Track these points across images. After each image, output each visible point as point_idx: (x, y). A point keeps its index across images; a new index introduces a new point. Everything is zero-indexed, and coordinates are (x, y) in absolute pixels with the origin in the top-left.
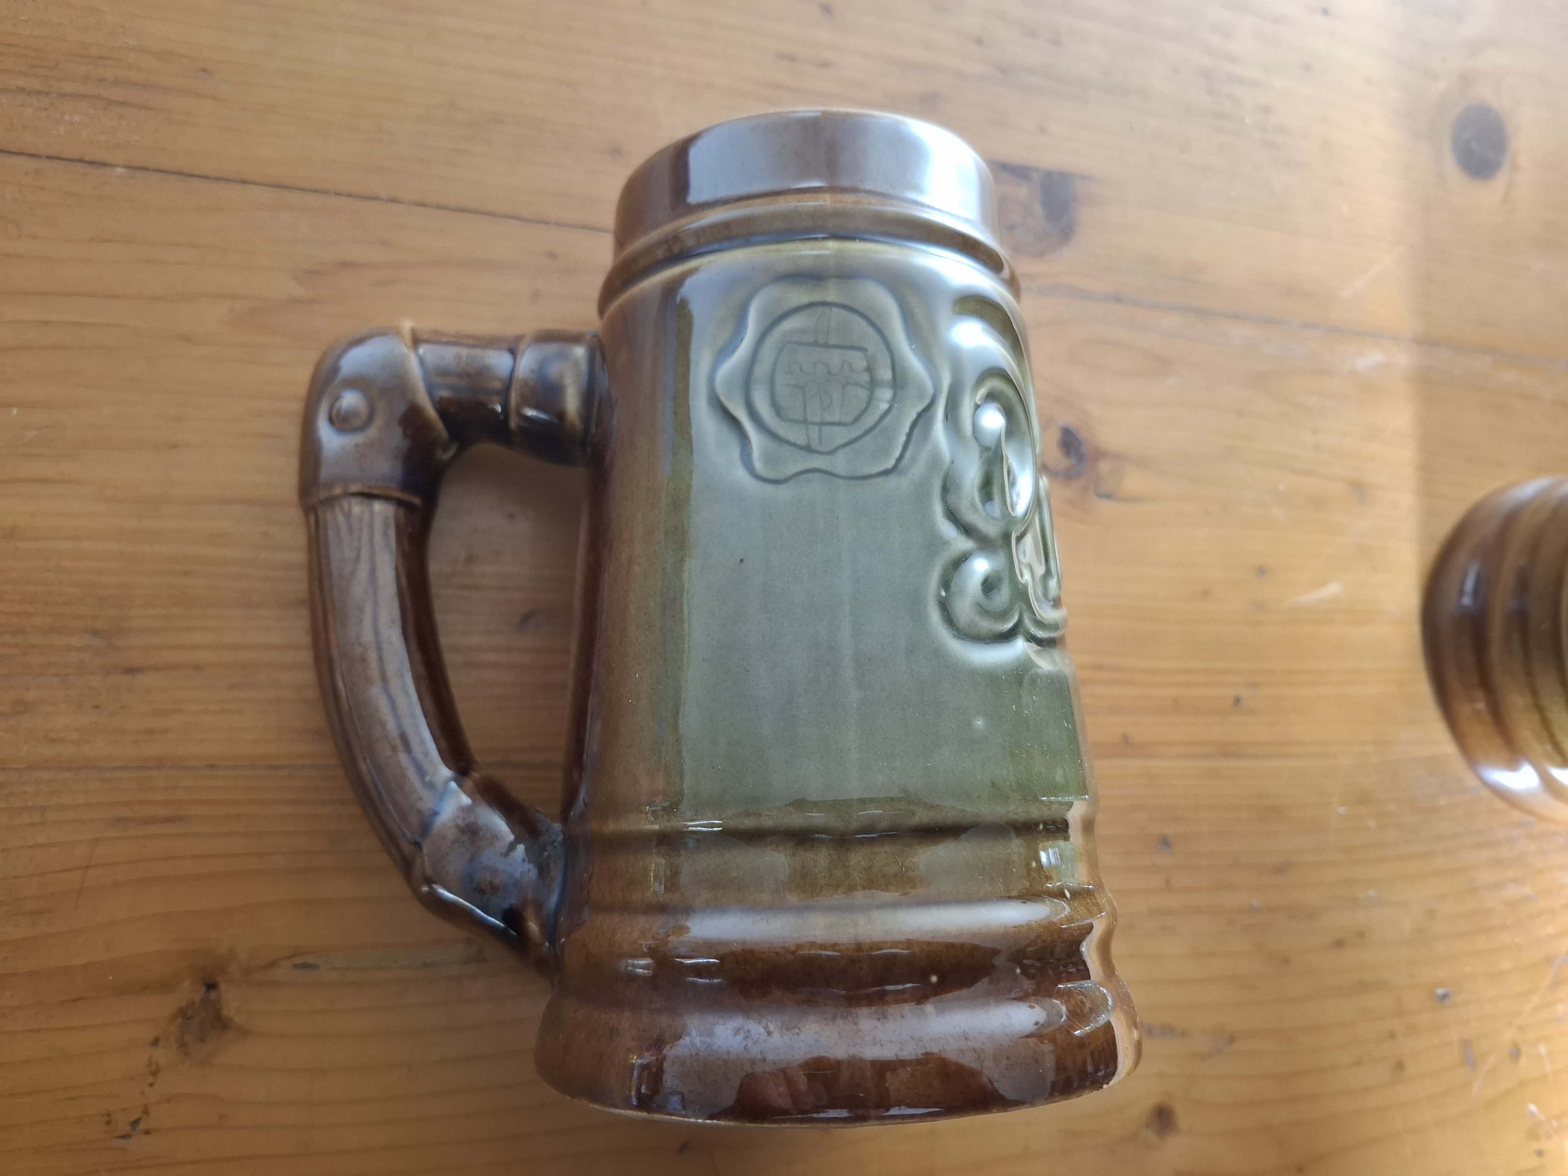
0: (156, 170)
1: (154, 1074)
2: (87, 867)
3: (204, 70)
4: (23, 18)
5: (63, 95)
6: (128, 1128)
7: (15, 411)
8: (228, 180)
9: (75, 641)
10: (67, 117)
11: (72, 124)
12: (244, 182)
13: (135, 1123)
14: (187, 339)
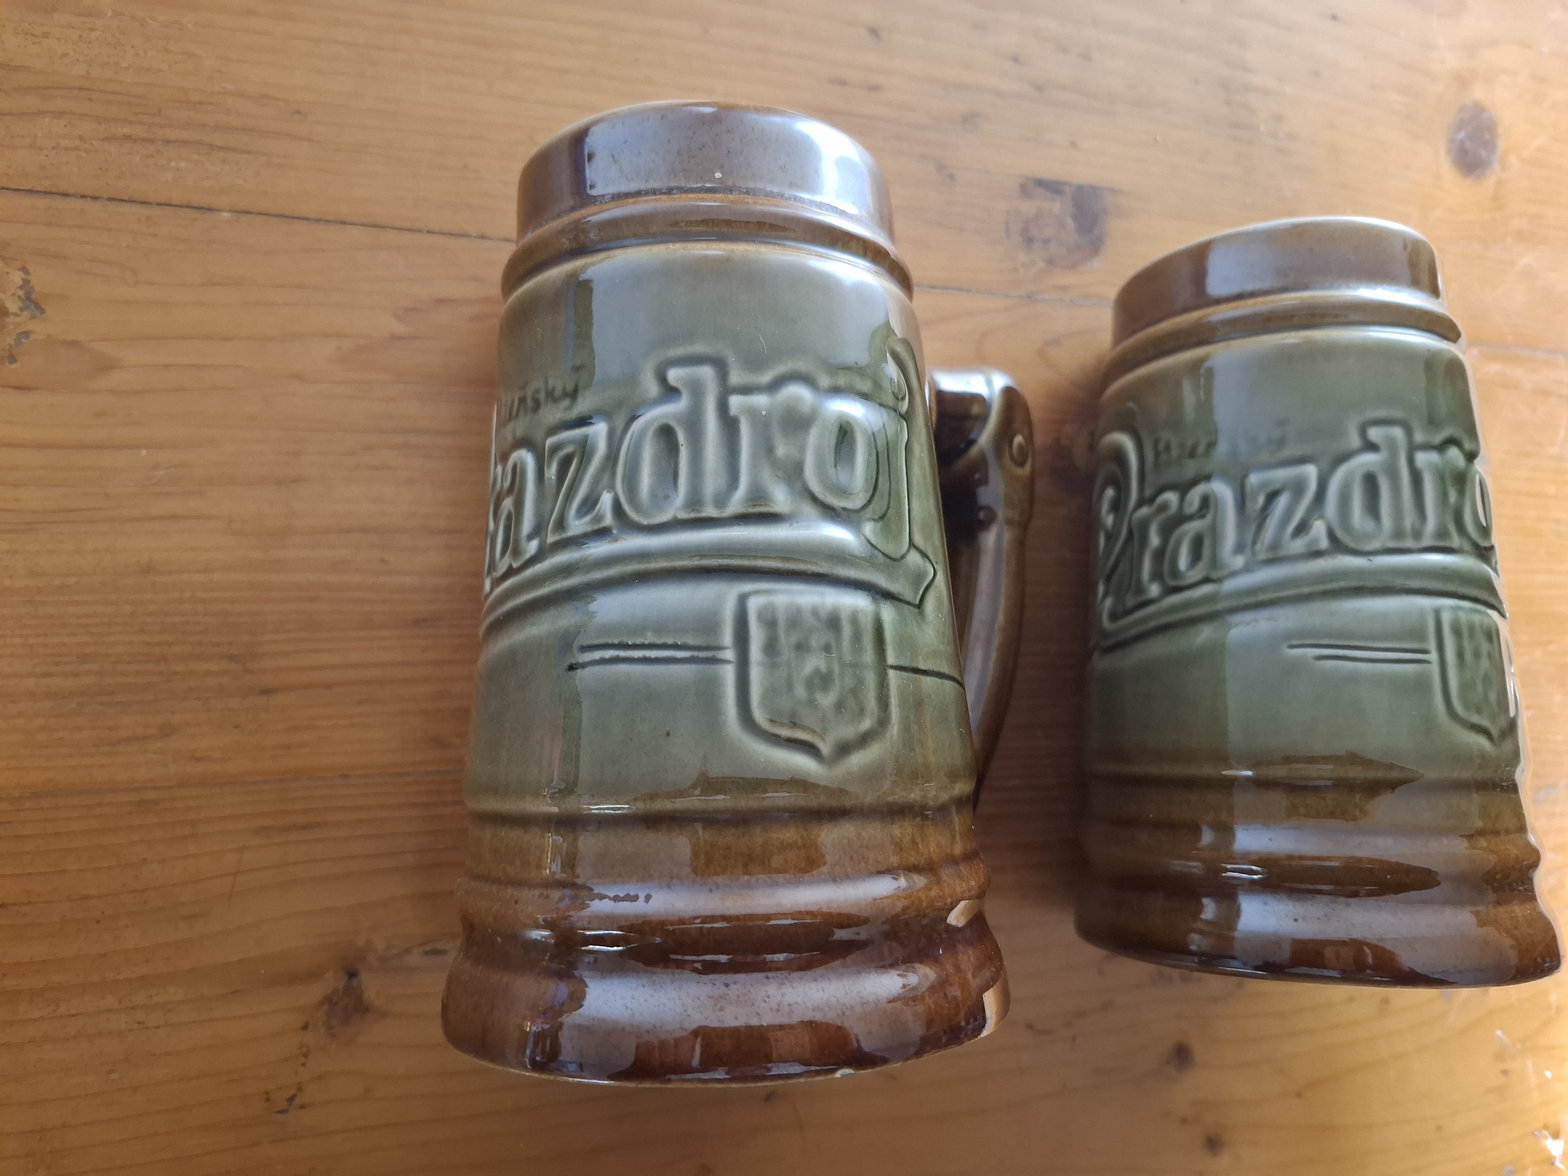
0: (260, 214)
1: (305, 1055)
2: (236, 874)
3: (299, 112)
4: (124, 65)
5: (168, 142)
6: (286, 1103)
7: (144, 452)
8: (328, 221)
9: (214, 667)
10: (173, 164)
11: (178, 170)
12: (343, 223)
13: (291, 1099)
14: (299, 377)
